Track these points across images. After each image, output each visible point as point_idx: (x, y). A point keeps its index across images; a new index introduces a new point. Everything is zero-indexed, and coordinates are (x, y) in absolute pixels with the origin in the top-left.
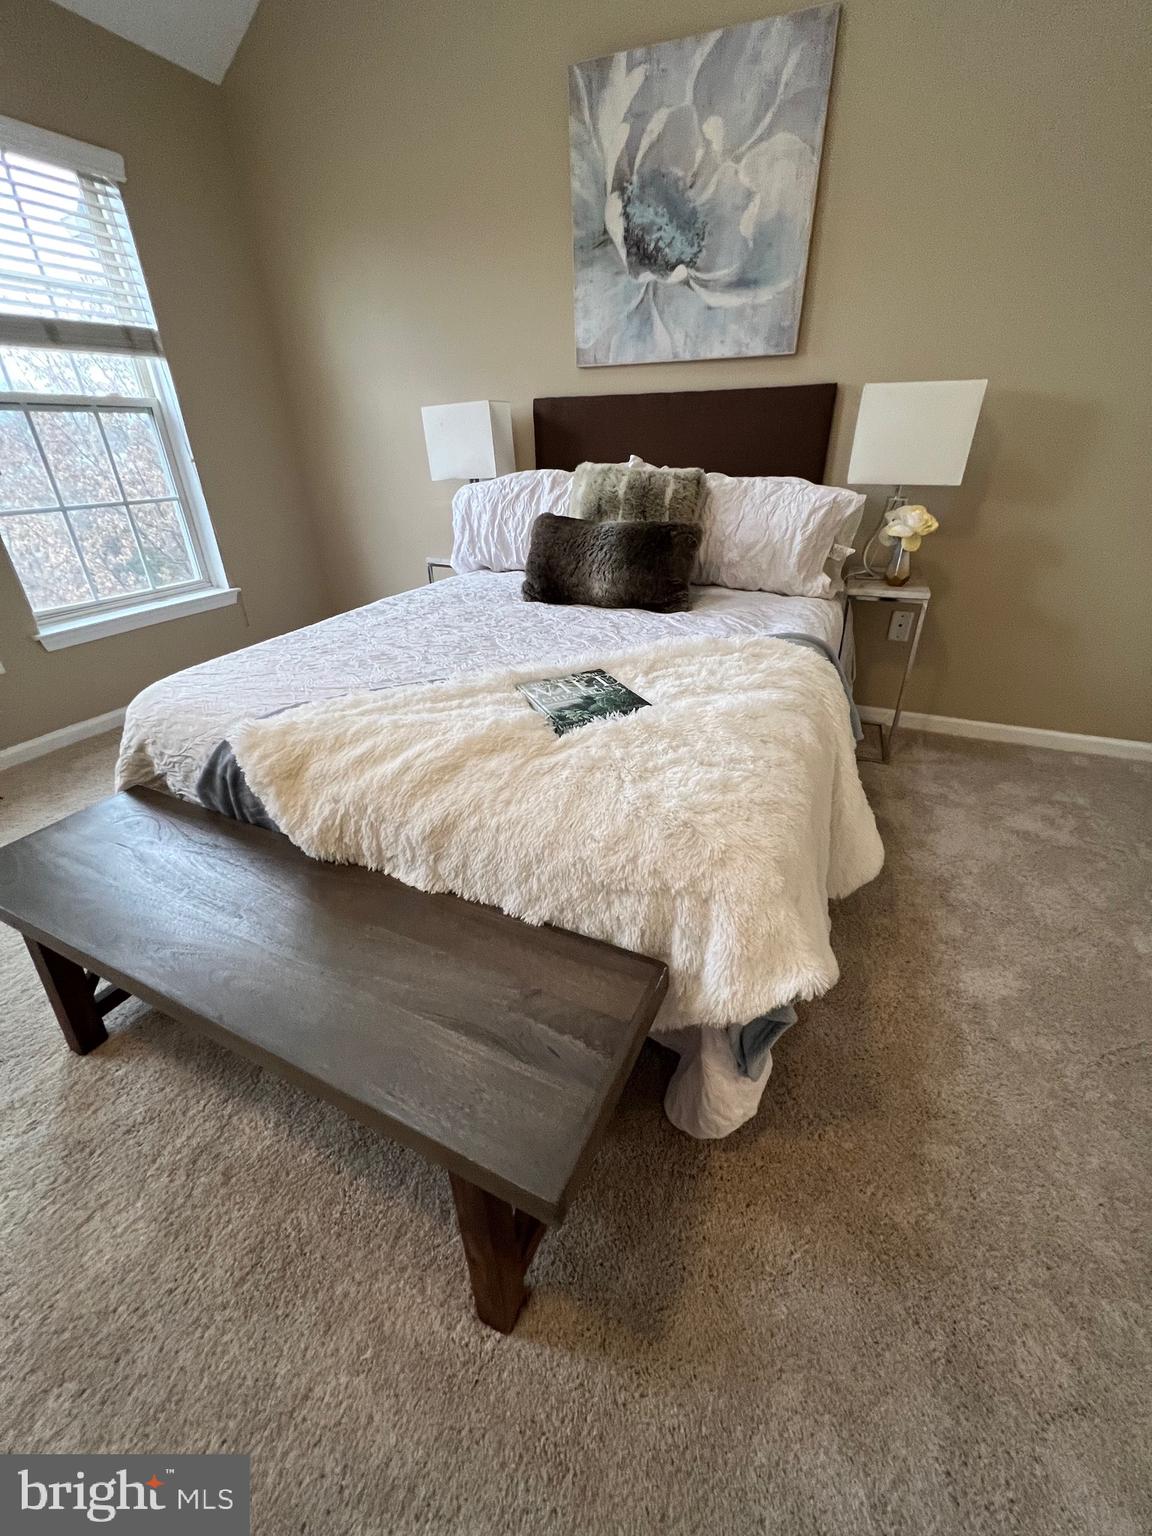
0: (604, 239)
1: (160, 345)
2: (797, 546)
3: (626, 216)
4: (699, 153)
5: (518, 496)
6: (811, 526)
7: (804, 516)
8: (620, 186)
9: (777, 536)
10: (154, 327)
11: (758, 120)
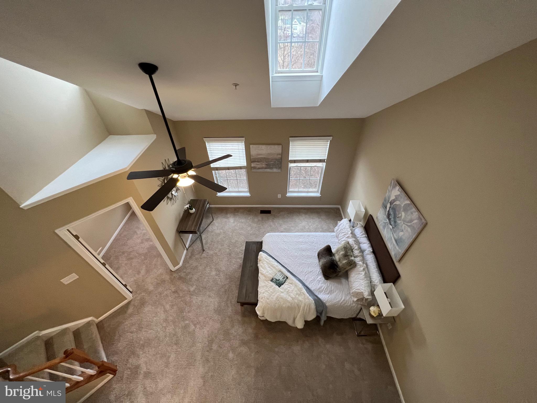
0: (386, 208)
1: (326, 161)
2: (353, 291)
3: (389, 209)
4: (400, 215)
5: (344, 232)
6: (356, 291)
7: (357, 288)
8: (391, 203)
9: (353, 286)
10: (326, 159)
11: (408, 222)
